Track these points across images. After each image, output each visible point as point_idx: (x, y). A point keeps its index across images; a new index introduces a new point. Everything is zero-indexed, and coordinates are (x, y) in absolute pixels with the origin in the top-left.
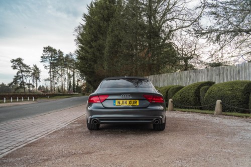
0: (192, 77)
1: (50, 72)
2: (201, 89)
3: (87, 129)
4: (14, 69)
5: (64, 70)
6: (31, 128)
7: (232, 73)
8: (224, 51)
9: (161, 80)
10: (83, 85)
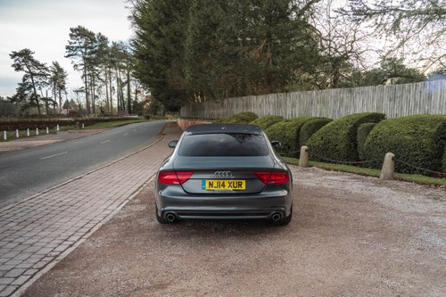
0: (345, 100)
1: (85, 75)
2: (360, 128)
3: (156, 222)
4: (17, 70)
5: (110, 72)
6: (60, 216)
7: (418, 96)
8: (406, 50)
9: (289, 105)
10: (147, 101)
